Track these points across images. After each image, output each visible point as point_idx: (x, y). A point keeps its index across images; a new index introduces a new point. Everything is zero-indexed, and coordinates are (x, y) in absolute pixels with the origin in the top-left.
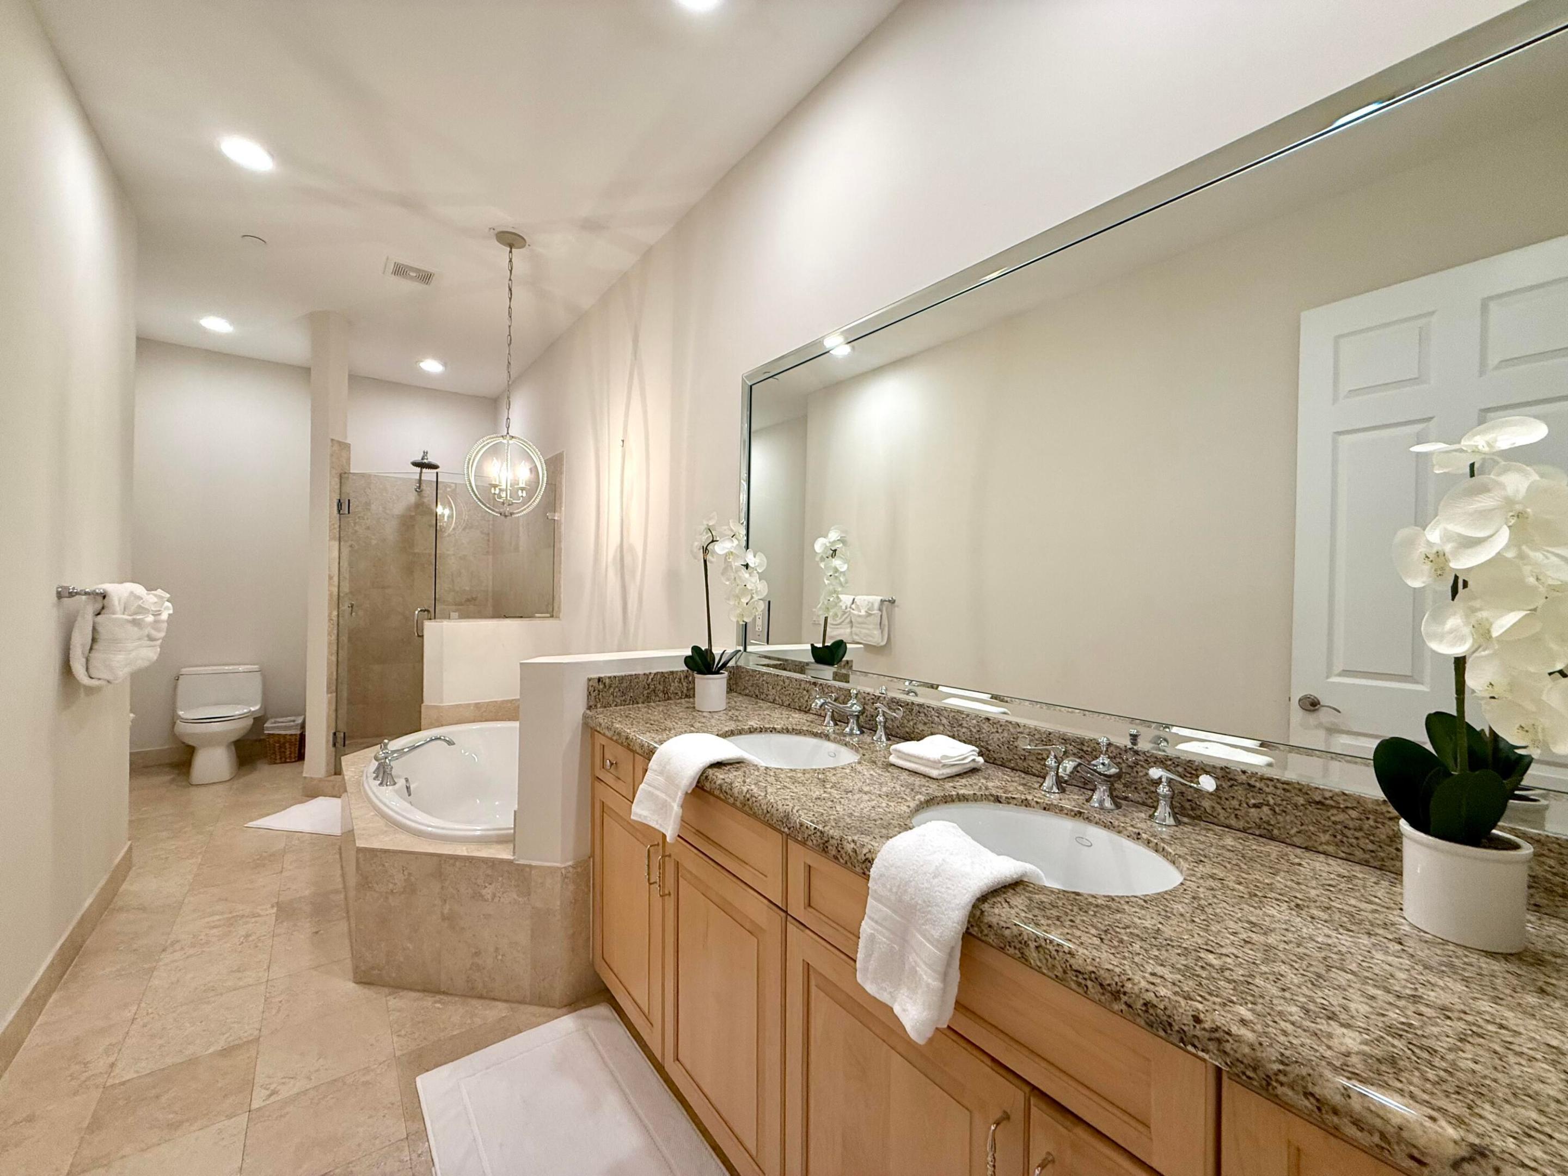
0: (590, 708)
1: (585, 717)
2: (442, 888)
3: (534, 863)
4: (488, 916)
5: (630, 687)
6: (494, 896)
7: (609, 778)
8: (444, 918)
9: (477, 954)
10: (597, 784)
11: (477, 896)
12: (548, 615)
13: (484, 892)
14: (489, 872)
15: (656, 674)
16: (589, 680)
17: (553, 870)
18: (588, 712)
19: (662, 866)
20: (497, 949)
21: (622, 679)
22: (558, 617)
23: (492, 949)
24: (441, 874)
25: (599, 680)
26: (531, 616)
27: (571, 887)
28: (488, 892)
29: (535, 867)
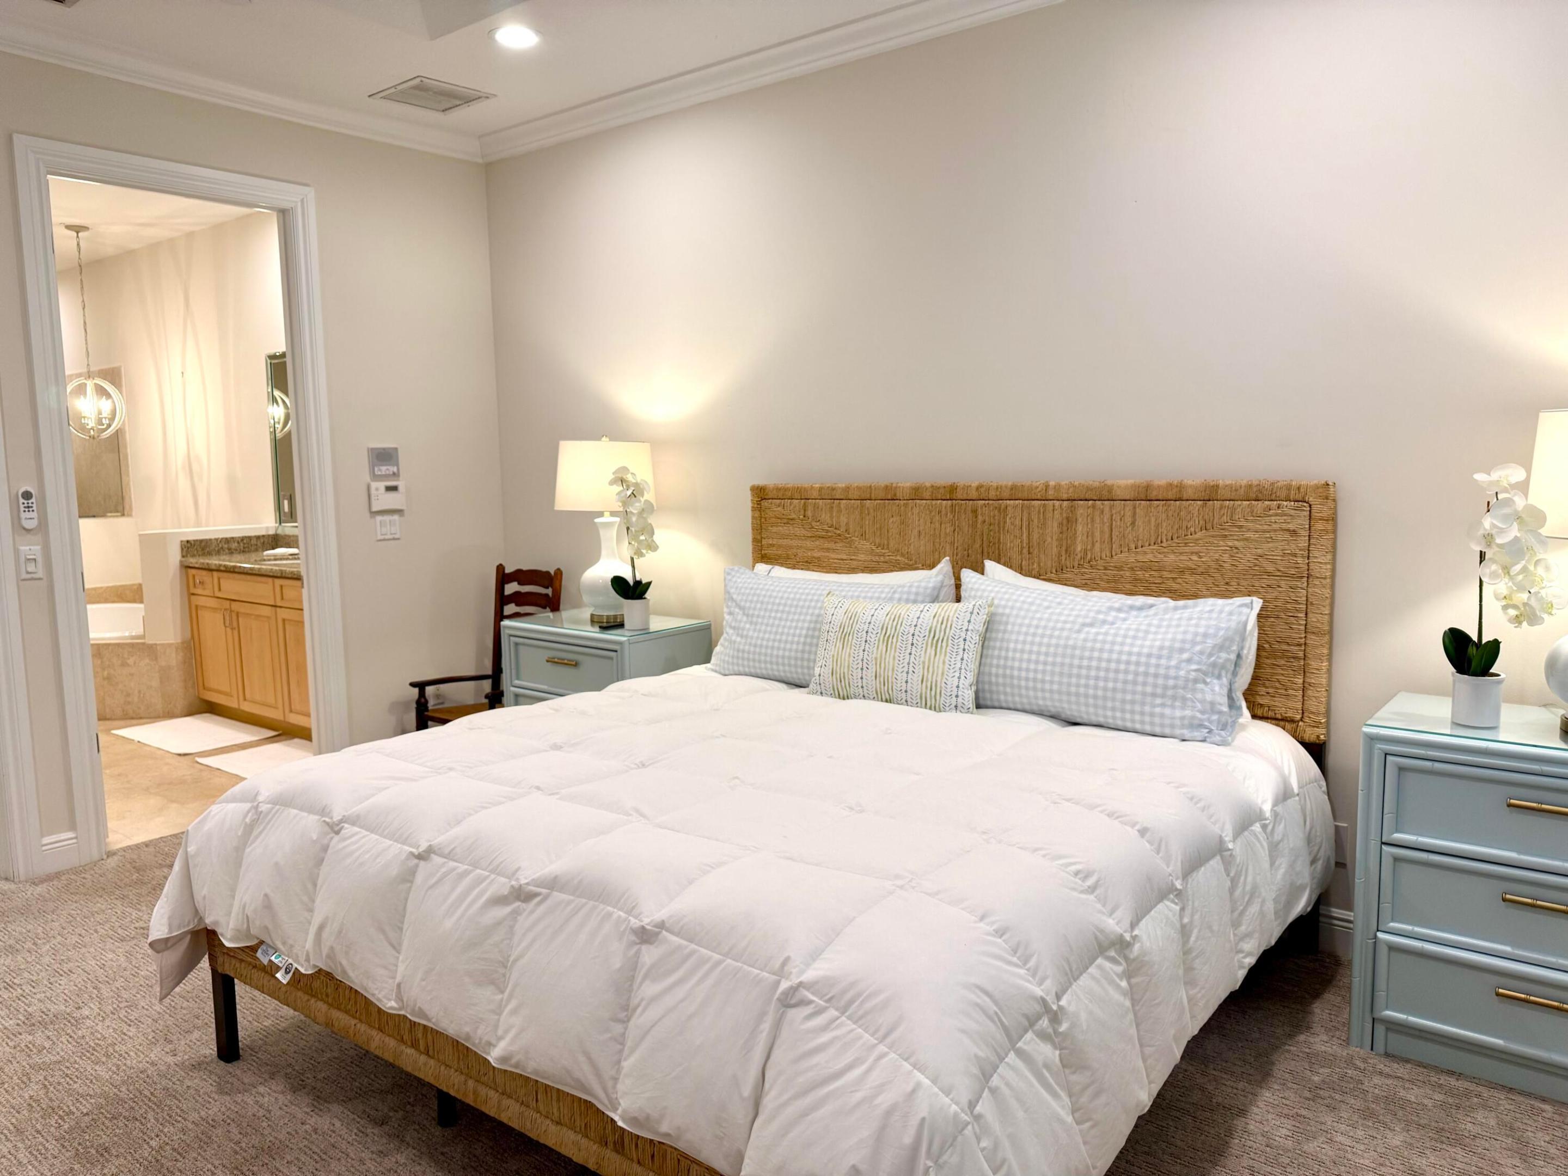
0: (183, 557)
1: (181, 562)
2: (102, 662)
3: (158, 642)
4: (132, 675)
5: (206, 546)
6: (135, 663)
7: (199, 591)
8: (104, 679)
9: (128, 695)
10: (193, 597)
11: (124, 664)
12: (119, 514)
13: (128, 661)
14: (131, 650)
15: (222, 539)
16: (182, 541)
17: (170, 645)
18: (183, 559)
19: (231, 617)
20: (140, 692)
21: (201, 541)
22: (130, 515)
23: (136, 692)
24: (100, 654)
25: (188, 542)
26: (103, 515)
27: (181, 654)
28: (131, 661)
29: (159, 644)
